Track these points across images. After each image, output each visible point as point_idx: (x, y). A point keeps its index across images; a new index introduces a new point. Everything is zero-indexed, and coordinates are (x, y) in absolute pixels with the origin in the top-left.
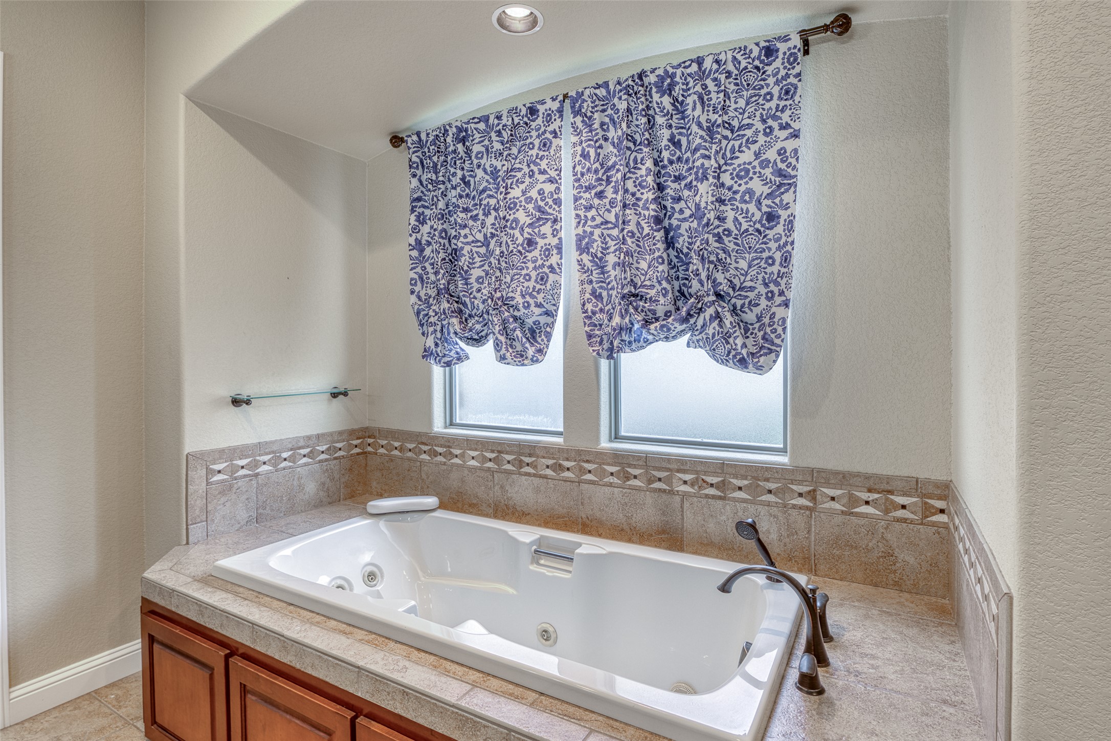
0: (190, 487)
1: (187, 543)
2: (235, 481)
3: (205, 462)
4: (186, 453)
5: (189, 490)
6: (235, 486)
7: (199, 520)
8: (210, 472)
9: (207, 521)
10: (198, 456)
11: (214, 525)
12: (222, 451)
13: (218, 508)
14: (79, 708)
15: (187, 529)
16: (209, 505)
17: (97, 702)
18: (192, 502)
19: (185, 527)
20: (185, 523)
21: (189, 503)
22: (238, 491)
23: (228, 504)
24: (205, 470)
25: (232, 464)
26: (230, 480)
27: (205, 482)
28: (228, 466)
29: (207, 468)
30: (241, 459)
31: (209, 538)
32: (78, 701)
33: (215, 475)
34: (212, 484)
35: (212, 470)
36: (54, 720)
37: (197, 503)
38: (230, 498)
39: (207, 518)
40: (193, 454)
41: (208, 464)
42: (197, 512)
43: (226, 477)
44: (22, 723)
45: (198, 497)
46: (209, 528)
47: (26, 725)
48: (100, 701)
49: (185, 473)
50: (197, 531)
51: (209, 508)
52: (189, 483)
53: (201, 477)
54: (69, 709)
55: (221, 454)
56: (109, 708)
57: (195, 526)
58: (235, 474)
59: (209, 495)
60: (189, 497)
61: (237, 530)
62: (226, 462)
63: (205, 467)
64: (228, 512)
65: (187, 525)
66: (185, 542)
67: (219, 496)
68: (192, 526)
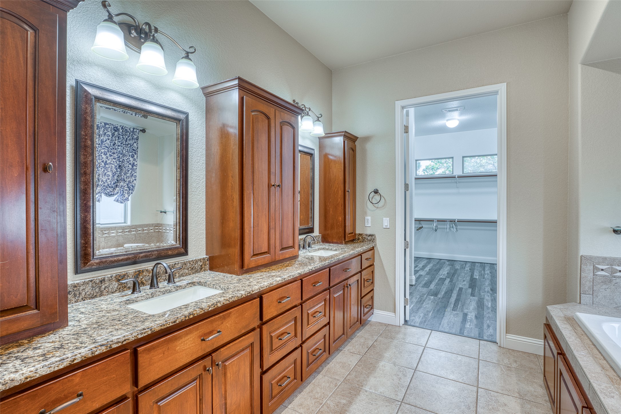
0: (582, 273)
1: (580, 303)
2: (614, 278)
3: (592, 262)
4: (581, 255)
5: (582, 275)
6: (614, 281)
7: (587, 293)
8: (595, 269)
9: (593, 295)
10: (588, 258)
11: (597, 299)
12: (605, 259)
13: (601, 290)
14: (529, 357)
15: (580, 295)
16: (594, 287)
17: (537, 359)
18: (584, 282)
19: (579, 294)
20: (579, 292)
21: (581, 282)
22: (616, 284)
23: (608, 290)
24: (593, 267)
25: (612, 267)
26: (610, 276)
27: (592, 273)
28: (609, 268)
29: (594, 266)
30: (619, 266)
31: (594, 305)
32: (531, 354)
33: (599, 271)
34: (597, 275)
35: (597, 268)
36: (519, 355)
37: (587, 284)
38: (609, 287)
39: (593, 293)
40: (585, 256)
41: (594, 264)
42: (587, 288)
43: (606, 274)
44: (509, 349)
45: (587, 280)
46: (594, 300)
47: (510, 351)
48: (538, 360)
49: (580, 265)
50: (586, 299)
51: (594, 289)
52: (582, 271)
53: (590, 270)
54: (526, 355)
55: (604, 260)
56: (540, 364)
57: (585, 295)
58: (614, 274)
59: (595, 282)
60: (581, 279)
61: (615, 308)
62: (607, 265)
63: (592, 265)
64: (608, 295)
65: (580, 293)
66: (579, 302)
67: (602, 284)
68: (583, 295)
